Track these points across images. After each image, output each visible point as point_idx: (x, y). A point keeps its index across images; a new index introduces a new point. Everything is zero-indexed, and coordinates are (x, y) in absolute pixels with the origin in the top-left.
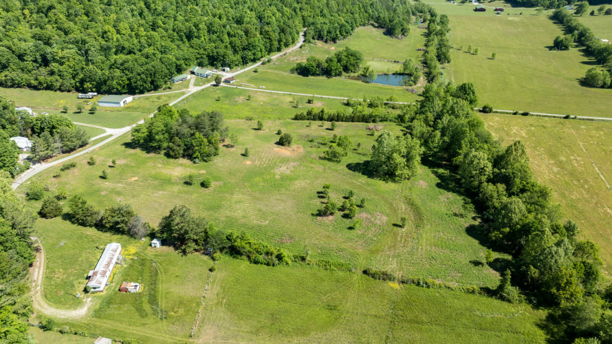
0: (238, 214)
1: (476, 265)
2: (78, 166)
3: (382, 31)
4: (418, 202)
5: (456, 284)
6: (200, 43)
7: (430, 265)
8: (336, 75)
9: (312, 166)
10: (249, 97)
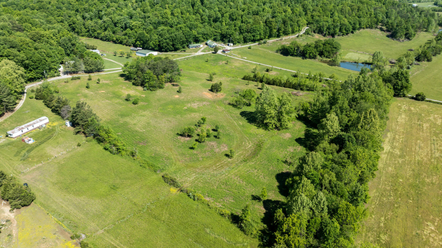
0: (133, 122)
1: (253, 199)
2: (82, 79)
3: (388, 33)
4: (266, 145)
5: (219, 205)
6: (220, 25)
7: (217, 187)
8: (310, 58)
9: (218, 107)
10: (227, 61)
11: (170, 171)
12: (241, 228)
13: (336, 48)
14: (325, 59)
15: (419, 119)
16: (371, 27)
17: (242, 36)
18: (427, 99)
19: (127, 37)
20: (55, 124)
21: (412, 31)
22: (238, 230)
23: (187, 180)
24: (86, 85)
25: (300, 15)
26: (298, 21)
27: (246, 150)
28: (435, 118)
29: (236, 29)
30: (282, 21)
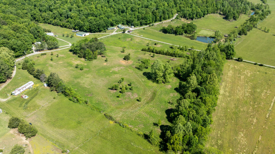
0: (82, 82)
1: (154, 125)
2: (47, 55)
3: (224, 16)
4: (158, 93)
5: (136, 130)
6: (126, 15)
7: (134, 119)
8: (179, 34)
9: (129, 70)
10: (132, 39)
11: (108, 112)
12: (149, 141)
13: (194, 28)
14: (188, 35)
15: (239, 73)
16: (214, 13)
17: (139, 22)
18: (244, 60)
19: (69, 24)
20: (38, 85)
21: (237, 15)
22: (148, 142)
23: (118, 116)
24: (51, 59)
25: (172, 7)
26: (171, 11)
27: (148, 96)
28: (247, 73)
29: (135, 17)
30: (162, 12)
